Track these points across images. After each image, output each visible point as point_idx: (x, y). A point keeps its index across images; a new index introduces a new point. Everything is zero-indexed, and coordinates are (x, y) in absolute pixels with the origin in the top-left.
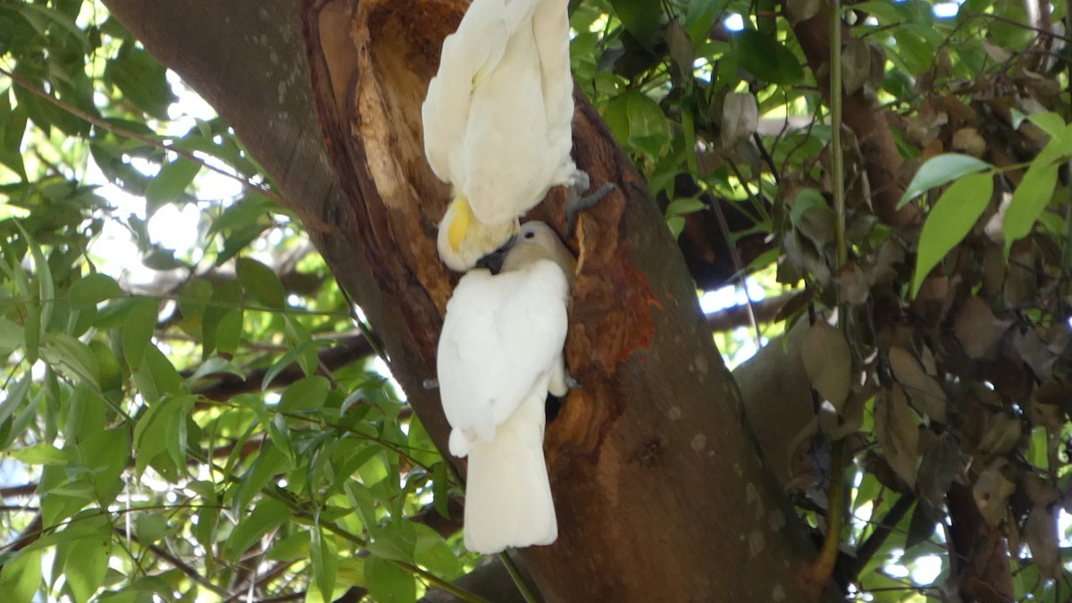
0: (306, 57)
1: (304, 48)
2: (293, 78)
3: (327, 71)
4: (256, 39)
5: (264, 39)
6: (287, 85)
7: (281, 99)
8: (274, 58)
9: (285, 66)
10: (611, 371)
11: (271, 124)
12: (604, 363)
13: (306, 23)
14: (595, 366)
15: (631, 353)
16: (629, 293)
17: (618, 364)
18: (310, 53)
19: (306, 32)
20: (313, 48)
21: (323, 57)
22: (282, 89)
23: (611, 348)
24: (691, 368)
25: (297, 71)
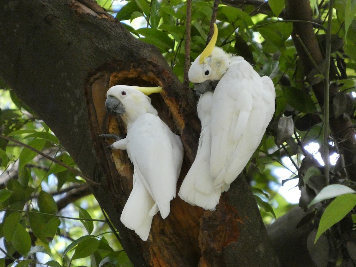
0: (86, 105)
1: (85, 101)
2: (80, 114)
3: (95, 111)
4: (64, 95)
5: (68, 95)
6: (78, 117)
7: (75, 123)
8: (73, 104)
9: (77, 108)
10: (219, 252)
11: (71, 133)
12: (216, 249)
13: (86, 89)
14: (213, 250)
15: (228, 244)
16: (228, 217)
17: (223, 249)
18: (88, 103)
19: (86, 94)
20: (89, 101)
21: (93, 105)
22: (76, 118)
23: (219, 242)
24: (257, 251)
25: (82, 111)
